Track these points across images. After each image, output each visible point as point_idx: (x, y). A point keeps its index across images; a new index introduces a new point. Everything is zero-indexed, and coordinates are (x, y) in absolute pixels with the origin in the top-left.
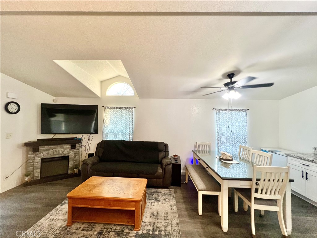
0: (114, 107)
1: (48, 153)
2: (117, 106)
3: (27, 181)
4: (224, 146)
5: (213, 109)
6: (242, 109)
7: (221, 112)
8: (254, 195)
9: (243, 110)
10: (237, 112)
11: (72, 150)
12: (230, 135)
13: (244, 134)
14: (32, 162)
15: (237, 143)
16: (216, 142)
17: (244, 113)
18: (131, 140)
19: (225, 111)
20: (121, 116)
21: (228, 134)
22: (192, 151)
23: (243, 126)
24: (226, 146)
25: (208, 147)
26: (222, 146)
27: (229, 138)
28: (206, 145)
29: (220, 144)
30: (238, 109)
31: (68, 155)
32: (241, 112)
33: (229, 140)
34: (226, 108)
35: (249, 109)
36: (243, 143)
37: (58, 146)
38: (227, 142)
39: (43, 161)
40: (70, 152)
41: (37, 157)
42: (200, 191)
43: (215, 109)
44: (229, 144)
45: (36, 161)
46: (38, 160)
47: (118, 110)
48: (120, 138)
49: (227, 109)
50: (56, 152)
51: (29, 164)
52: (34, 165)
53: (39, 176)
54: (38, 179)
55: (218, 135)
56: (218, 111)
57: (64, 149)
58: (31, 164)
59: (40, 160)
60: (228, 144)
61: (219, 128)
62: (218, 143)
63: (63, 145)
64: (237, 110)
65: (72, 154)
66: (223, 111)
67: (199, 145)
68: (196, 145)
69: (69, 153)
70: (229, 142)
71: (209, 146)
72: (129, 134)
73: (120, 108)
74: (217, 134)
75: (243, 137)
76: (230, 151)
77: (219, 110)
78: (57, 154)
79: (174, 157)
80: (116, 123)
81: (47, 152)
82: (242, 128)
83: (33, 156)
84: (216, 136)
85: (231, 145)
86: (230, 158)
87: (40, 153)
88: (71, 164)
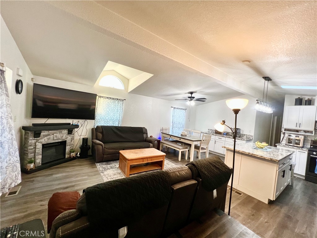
0: (108, 97)
1: (49, 139)
2: (111, 97)
3: (32, 167)
5: (171, 107)
7: (175, 109)
9: (184, 109)
11: (69, 135)
14: (33, 148)
18: (120, 126)
20: (113, 106)
31: (66, 140)
37: (58, 131)
39: (44, 146)
40: (68, 137)
41: (39, 142)
42: (180, 150)
43: (173, 107)
45: (37, 147)
46: (39, 146)
47: (111, 100)
48: (110, 124)
49: (178, 108)
50: (56, 137)
51: (31, 150)
52: (35, 151)
53: (41, 163)
54: (39, 165)
55: (173, 123)
57: (62, 134)
58: (32, 150)
59: (42, 146)
63: (61, 130)
65: (69, 139)
69: (66, 138)
72: (119, 121)
73: (113, 99)
75: (183, 124)
78: (57, 139)
80: (108, 112)
81: (48, 137)
83: (34, 141)
87: (42, 139)
88: (68, 149)
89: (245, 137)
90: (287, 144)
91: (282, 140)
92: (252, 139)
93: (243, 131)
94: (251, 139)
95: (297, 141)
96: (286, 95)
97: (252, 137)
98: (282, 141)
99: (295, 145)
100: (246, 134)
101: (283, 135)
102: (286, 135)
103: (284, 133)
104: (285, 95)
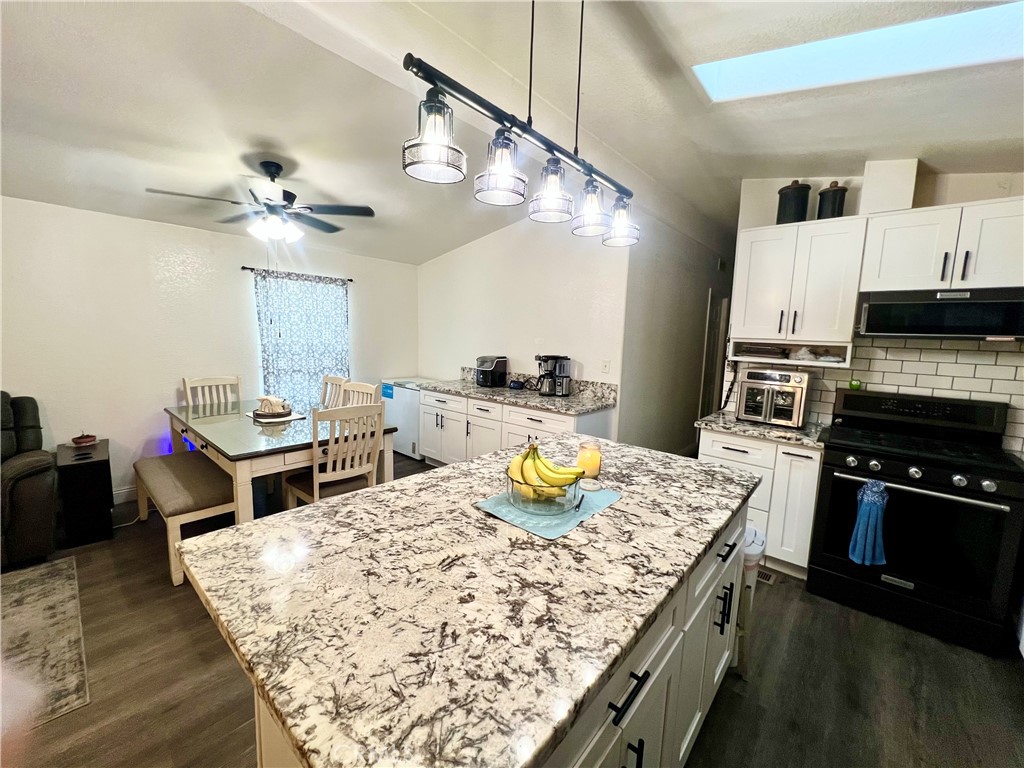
4: (285, 382)
5: (244, 268)
6: (333, 277)
7: (272, 280)
8: (319, 478)
9: (336, 280)
10: (321, 284)
12: (303, 351)
13: (339, 348)
15: (321, 371)
16: (261, 374)
17: (341, 291)
19: (285, 280)
21: (296, 348)
22: (165, 410)
23: (336, 326)
24: (290, 384)
25: (233, 392)
26: (278, 383)
27: (300, 360)
28: (224, 386)
29: (271, 379)
30: (323, 275)
32: (332, 285)
33: (301, 365)
34: (287, 271)
35: (351, 280)
36: (338, 370)
38: (294, 371)
42: (170, 519)
43: (252, 270)
44: (299, 376)
49: (289, 274)
55: (264, 351)
56: (259, 277)
60: (297, 377)
61: (265, 331)
62: (265, 376)
64: (320, 278)
66: (277, 277)
67: (194, 390)
68: (182, 389)
70: (299, 371)
71: (235, 388)
74: (260, 348)
75: (337, 354)
76: (303, 395)
77: (266, 274)
79: (74, 445)
82: (336, 331)
84: (259, 356)
85: (304, 380)
86: (281, 411)
89: (588, 394)
90: (743, 416)
91: (728, 397)
92: (615, 399)
93: (581, 367)
94: (611, 401)
95: (781, 402)
96: (745, 182)
97: (613, 394)
98: (726, 402)
99: (774, 421)
100: (591, 380)
101: (733, 374)
102: (742, 375)
103: (735, 365)
104: (741, 179)
